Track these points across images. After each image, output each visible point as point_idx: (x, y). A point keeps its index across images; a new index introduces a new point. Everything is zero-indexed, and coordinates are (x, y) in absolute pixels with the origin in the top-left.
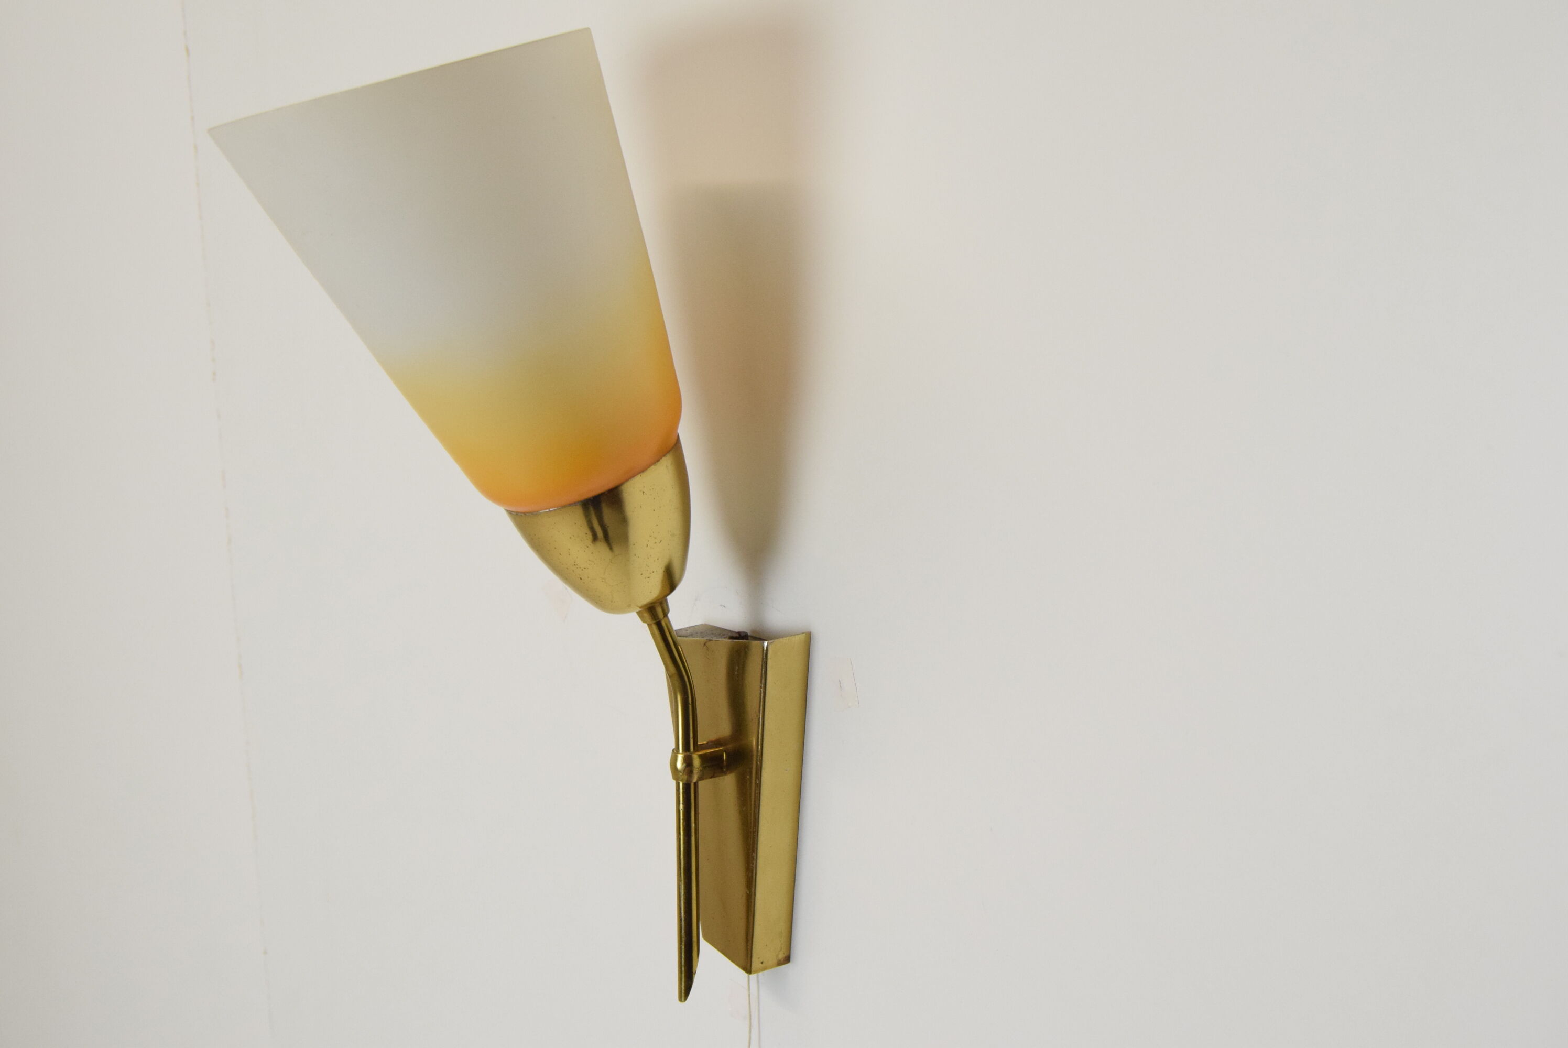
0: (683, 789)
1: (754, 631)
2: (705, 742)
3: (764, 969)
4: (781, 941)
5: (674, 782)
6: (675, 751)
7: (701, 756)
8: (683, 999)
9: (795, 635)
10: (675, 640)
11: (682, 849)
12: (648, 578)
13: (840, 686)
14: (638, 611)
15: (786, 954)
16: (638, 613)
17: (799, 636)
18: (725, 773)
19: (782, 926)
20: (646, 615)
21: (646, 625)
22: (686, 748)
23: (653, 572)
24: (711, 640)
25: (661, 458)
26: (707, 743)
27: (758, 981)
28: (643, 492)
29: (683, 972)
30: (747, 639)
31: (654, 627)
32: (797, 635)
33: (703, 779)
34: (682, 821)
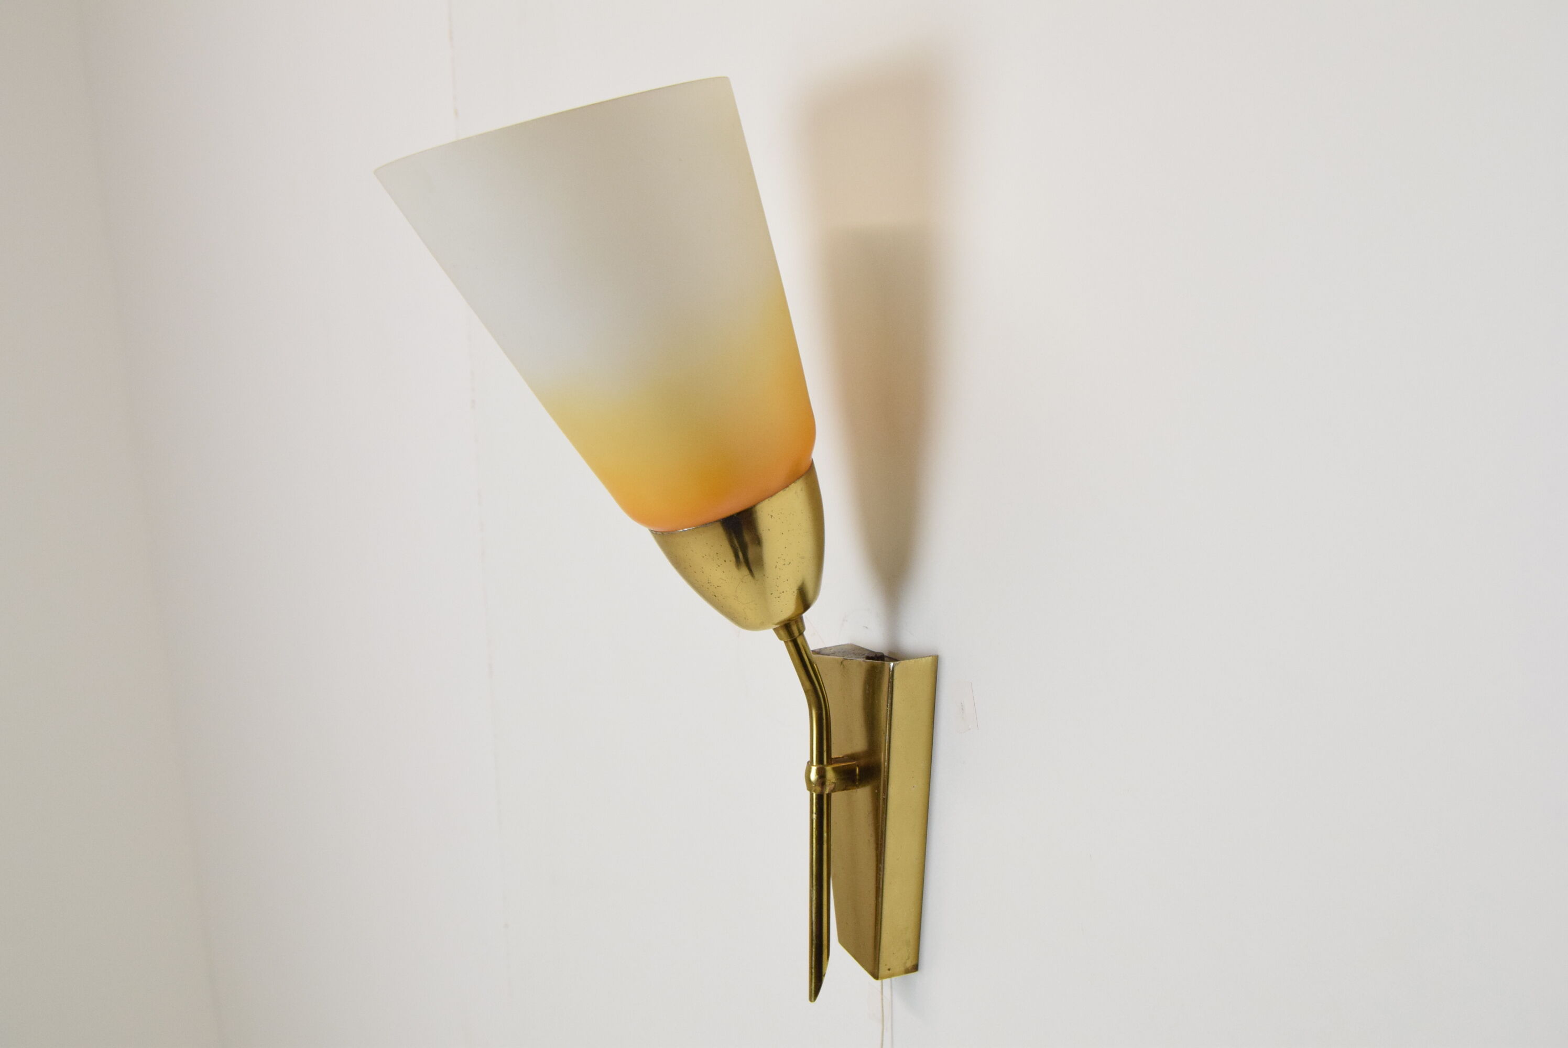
0: (816, 798)
1: (890, 652)
2: (841, 756)
3: (890, 976)
4: (908, 950)
5: (808, 793)
6: (809, 763)
7: (835, 769)
8: (813, 999)
9: (922, 657)
10: (810, 658)
11: (814, 857)
12: (779, 597)
13: (962, 709)
14: (774, 628)
15: (914, 963)
16: (775, 630)
17: (926, 658)
18: (858, 787)
19: (910, 936)
20: (782, 633)
21: (783, 642)
22: (820, 760)
23: (783, 592)
24: (847, 659)
25: (790, 484)
26: (843, 757)
27: (891, 987)
28: (772, 516)
29: (813, 974)
30: (883, 660)
31: (790, 644)
32: (924, 657)
33: (835, 791)
34: (814, 830)
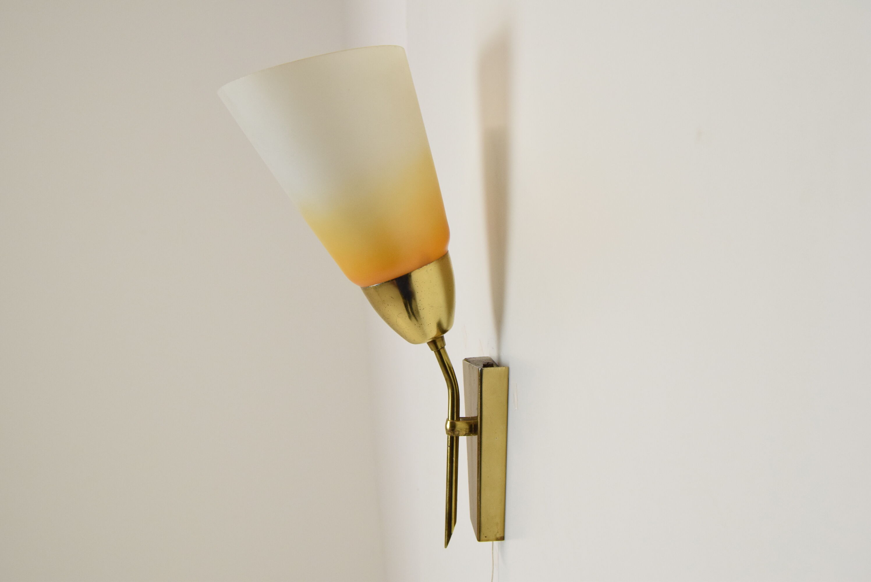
0: (450, 439)
3: (488, 541)
4: (497, 528)
5: (447, 435)
14: (428, 342)
15: (502, 535)
19: (499, 520)
20: (433, 346)
22: (452, 418)
29: (447, 533)
31: (437, 353)
